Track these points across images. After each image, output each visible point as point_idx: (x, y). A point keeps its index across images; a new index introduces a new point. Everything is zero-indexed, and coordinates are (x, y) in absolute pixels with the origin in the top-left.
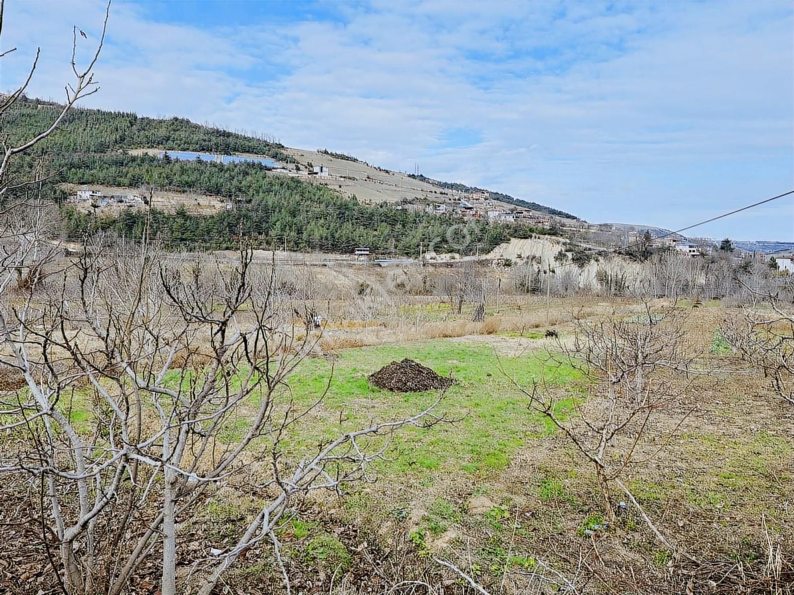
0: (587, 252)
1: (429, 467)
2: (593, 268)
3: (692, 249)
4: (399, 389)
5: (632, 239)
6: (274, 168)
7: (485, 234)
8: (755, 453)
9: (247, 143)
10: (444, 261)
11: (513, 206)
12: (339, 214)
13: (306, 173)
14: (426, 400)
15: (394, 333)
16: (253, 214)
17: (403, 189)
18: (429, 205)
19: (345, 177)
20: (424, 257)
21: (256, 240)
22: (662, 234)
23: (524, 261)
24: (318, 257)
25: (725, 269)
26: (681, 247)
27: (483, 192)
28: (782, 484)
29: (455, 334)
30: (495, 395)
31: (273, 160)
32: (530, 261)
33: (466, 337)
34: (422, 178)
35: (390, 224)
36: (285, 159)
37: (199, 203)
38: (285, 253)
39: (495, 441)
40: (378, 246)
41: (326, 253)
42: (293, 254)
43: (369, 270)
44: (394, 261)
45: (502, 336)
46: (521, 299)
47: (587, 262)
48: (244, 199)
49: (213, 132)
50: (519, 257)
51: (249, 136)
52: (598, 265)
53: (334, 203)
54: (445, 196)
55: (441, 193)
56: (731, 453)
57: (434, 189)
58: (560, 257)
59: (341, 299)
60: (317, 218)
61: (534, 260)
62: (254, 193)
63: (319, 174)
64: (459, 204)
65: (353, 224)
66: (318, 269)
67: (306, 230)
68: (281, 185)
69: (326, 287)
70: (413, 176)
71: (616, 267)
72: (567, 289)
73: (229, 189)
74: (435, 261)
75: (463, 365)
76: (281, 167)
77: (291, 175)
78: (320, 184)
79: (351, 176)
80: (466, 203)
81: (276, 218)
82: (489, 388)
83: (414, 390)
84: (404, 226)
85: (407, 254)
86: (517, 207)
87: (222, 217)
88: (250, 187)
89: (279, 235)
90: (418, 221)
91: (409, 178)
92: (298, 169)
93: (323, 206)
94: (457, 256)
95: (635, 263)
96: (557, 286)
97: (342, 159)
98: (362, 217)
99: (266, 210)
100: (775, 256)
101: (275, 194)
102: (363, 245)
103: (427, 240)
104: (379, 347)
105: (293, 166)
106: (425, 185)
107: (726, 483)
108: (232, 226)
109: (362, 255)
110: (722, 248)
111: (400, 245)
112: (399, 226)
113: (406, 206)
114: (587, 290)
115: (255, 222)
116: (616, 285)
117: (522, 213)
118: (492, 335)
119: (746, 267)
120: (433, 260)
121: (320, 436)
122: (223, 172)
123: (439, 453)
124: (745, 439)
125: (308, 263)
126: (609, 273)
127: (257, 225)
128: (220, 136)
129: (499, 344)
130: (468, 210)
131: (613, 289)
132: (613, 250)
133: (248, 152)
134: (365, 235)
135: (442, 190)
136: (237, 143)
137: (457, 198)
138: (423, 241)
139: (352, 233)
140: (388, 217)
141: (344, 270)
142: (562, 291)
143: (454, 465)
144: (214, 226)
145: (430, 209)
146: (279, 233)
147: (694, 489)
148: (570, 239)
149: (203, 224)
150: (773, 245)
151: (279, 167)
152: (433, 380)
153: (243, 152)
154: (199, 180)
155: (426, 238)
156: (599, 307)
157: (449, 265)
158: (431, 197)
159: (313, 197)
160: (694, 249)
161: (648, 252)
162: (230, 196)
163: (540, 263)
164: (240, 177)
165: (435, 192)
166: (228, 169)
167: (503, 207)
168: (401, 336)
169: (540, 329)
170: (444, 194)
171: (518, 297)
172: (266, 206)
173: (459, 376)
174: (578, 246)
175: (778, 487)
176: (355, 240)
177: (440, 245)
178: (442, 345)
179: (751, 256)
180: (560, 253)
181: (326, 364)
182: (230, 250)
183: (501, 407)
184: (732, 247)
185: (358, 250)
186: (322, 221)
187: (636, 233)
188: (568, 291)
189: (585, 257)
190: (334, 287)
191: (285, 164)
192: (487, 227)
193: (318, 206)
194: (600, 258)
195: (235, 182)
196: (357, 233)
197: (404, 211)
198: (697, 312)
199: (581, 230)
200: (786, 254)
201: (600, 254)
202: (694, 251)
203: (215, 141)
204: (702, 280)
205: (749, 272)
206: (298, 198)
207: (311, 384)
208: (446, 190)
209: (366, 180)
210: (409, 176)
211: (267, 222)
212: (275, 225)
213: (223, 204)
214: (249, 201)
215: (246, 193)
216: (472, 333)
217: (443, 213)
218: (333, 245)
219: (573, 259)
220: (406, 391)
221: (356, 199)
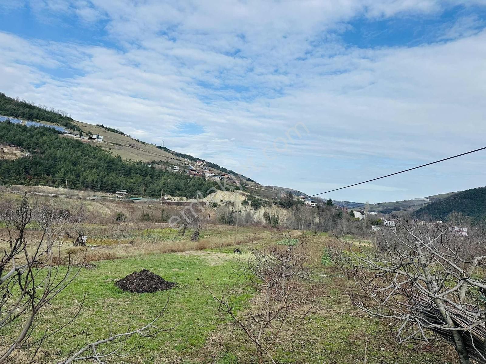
0: (259, 201)
1: (152, 349)
2: (262, 211)
3: (313, 203)
4: (137, 291)
5: (283, 196)
6: (64, 133)
7: (203, 186)
8: (342, 328)
9: (46, 115)
10: (176, 201)
11: (219, 172)
12: (108, 166)
13: (87, 138)
14: (155, 299)
15: (138, 249)
16: (45, 162)
17: (152, 155)
18: (169, 166)
19: (114, 143)
20: (163, 198)
21: (44, 179)
22: (298, 193)
23: (225, 204)
24: (89, 194)
25: (329, 215)
26: (307, 202)
27: (202, 161)
28: (355, 347)
29: (179, 250)
30: (200, 294)
31: (64, 128)
32: (228, 204)
33: (186, 252)
34: (166, 149)
35: (142, 176)
36: (73, 128)
37: (4, 151)
38: (65, 190)
39: (197, 328)
40: (133, 189)
41: (96, 191)
42: (71, 191)
43: (125, 205)
44: (143, 199)
45: (208, 252)
46: (222, 227)
47: (259, 207)
48: (39, 151)
49: (22, 105)
50: (222, 201)
51: (48, 110)
52: (265, 209)
53: (105, 159)
54: (179, 161)
55: (177, 160)
56: (331, 329)
57: (173, 157)
58: (245, 203)
59: (103, 223)
60: (91, 168)
61: (230, 204)
62: (47, 147)
63: (96, 140)
64: (188, 167)
65: (116, 174)
66: (89, 202)
67: (82, 175)
68: (68, 144)
69: (93, 215)
70: (160, 148)
71: (274, 211)
72: (247, 222)
73: (29, 144)
74: (170, 201)
75: (182, 272)
76: (70, 132)
77: (76, 138)
78: (96, 146)
79: (118, 143)
80: (192, 167)
81: (61, 166)
82: (197, 288)
83: (147, 291)
84: (152, 178)
85: (152, 195)
86: (222, 172)
87: (21, 162)
88: (44, 143)
89: (63, 177)
90: (161, 175)
91: (157, 149)
92: (81, 135)
93: (96, 161)
94: (185, 198)
95: (284, 209)
96: (242, 220)
97: (114, 132)
98: (123, 170)
99: (55, 160)
100: (353, 210)
101: (63, 150)
102: (123, 188)
103: (167, 187)
104: (126, 259)
105: (78, 132)
106: (167, 154)
107: (327, 349)
108: (27, 169)
109: (121, 194)
110: (328, 204)
111: (148, 190)
112: (148, 177)
113: (154, 166)
114: (258, 223)
115: (46, 167)
116: (274, 221)
117: (225, 176)
118: (202, 251)
119: (339, 215)
120: (169, 200)
121: (75, 328)
122: (26, 132)
123: (160, 338)
124: (338, 320)
125: (81, 197)
126: (270, 214)
127: (46, 169)
128: (27, 108)
129: (206, 257)
130: (193, 171)
131: (272, 224)
132: (272, 201)
133: (47, 120)
134: (124, 181)
135: (178, 158)
136: (39, 114)
137: (187, 163)
138: (164, 188)
139: (116, 179)
140: (141, 171)
141: (107, 203)
142: (245, 223)
143: (169, 347)
144: (13, 168)
145: (169, 169)
146: (62, 175)
147: (310, 354)
148: (251, 193)
149: (5, 166)
150: (352, 204)
151: (68, 132)
152: (161, 284)
153: (42, 120)
154: (6, 135)
155: (166, 186)
156: (264, 234)
157: (178, 204)
158: (171, 161)
159: (90, 154)
160: (314, 204)
161: (290, 204)
162: (29, 148)
163: (233, 206)
164: (38, 136)
165: (174, 159)
166: (30, 130)
167: (214, 171)
168: (143, 252)
169: (231, 247)
170: (179, 160)
171: (220, 226)
172: (55, 157)
173: (178, 280)
174: (254, 197)
175: (353, 349)
176: (117, 184)
177: (174, 191)
178: (170, 258)
179: (342, 209)
180: (245, 201)
181: (86, 272)
182: (24, 185)
183: (203, 303)
184: (332, 203)
185: (118, 191)
186: (95, 170)
187: (285, 192)
188: (248, 223)
189: (258, 204)
190: (99, 215)
191: (72, 131)
192: (204, 182)
193: (93, 160)
194: (266, 205)
195: (34, 139)
196: (119, 180)
197: (153, 168)
198: (315, 239)
199: (256, 188)
200: (358, 209)
201: (266, 203)
202: (314, 205)
203: (22, 111)
204: (318, 221)
205: (341, 218)
206: (79, 153)
207: (73, 288)
208: (180, 158)
209: (128, 147)
210: (158, 147)
211: (54, 168)
212: (60, 170)
213: (23, 153)
214: (43, 153)
215: (41, 147)
216: (190, 249)
217: (178, 172)
218: (102, 186)
219: (251, 205)
220: (142, 292)
221: (120, 157)
